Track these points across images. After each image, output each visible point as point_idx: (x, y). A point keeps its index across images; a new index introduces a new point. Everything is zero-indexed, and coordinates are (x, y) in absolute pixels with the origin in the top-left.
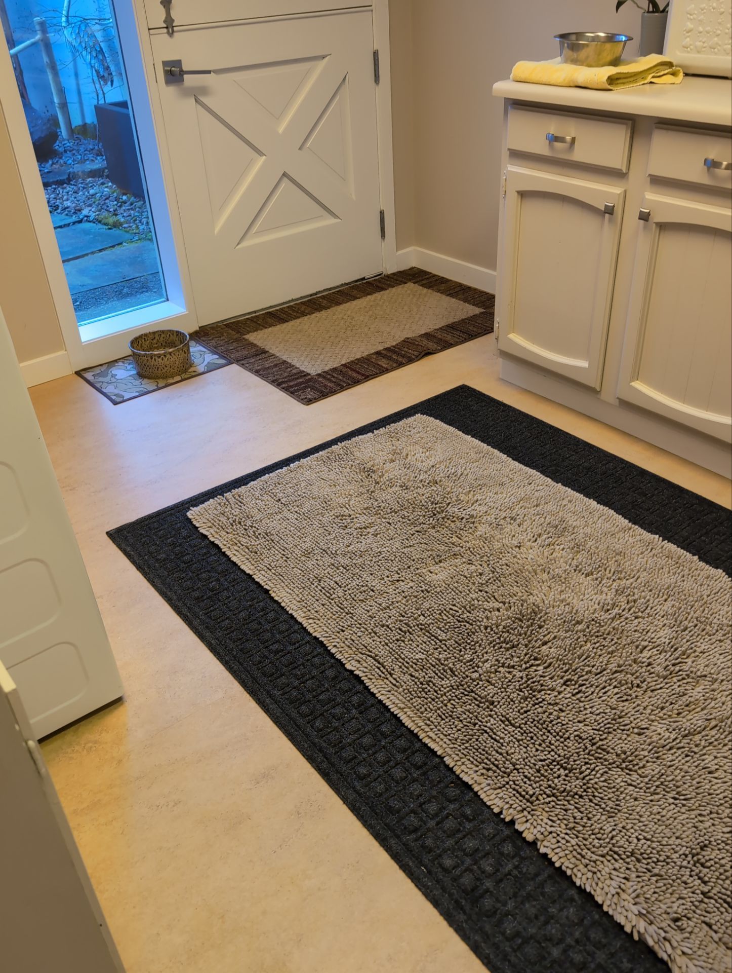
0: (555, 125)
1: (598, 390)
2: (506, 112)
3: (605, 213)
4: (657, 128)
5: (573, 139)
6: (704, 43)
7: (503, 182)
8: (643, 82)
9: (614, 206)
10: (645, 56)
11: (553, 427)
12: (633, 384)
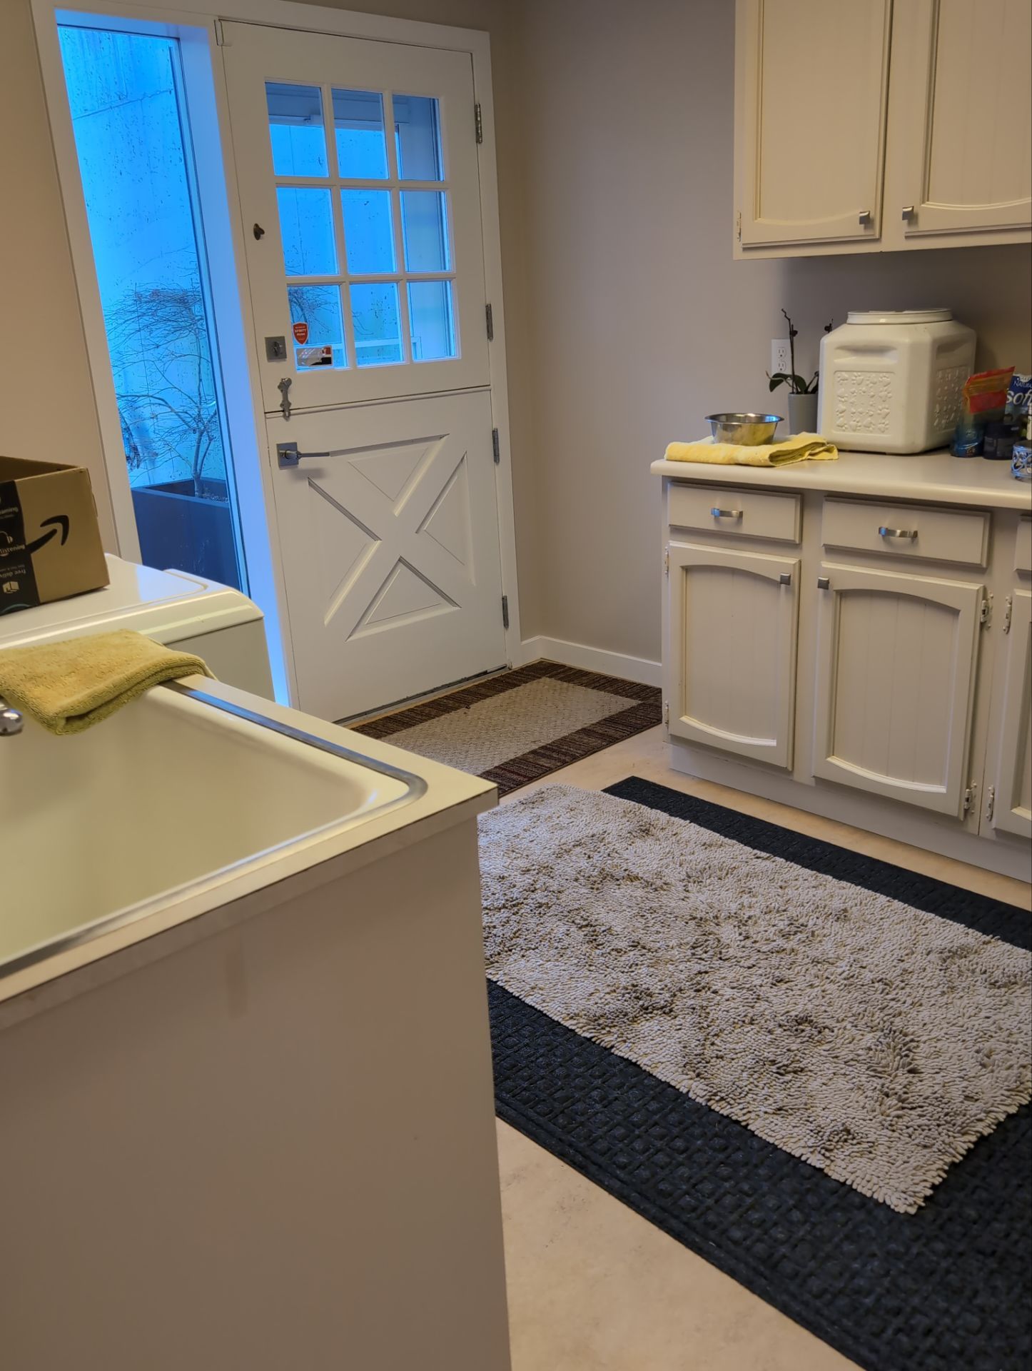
0: (719, 501)
1: (790, 769)
2: (665, 490)
3: (781, 583)
4: (827, 500)
5: (741, 513)
6: (858, 422)
7: (664, 558)
8: (801, 459)
9: (790, 577)
10: (797, 434)
11: (744, 815)
12: (829, 759)
